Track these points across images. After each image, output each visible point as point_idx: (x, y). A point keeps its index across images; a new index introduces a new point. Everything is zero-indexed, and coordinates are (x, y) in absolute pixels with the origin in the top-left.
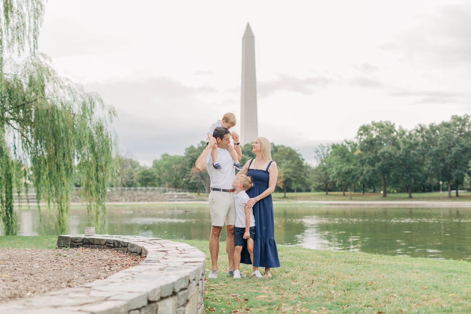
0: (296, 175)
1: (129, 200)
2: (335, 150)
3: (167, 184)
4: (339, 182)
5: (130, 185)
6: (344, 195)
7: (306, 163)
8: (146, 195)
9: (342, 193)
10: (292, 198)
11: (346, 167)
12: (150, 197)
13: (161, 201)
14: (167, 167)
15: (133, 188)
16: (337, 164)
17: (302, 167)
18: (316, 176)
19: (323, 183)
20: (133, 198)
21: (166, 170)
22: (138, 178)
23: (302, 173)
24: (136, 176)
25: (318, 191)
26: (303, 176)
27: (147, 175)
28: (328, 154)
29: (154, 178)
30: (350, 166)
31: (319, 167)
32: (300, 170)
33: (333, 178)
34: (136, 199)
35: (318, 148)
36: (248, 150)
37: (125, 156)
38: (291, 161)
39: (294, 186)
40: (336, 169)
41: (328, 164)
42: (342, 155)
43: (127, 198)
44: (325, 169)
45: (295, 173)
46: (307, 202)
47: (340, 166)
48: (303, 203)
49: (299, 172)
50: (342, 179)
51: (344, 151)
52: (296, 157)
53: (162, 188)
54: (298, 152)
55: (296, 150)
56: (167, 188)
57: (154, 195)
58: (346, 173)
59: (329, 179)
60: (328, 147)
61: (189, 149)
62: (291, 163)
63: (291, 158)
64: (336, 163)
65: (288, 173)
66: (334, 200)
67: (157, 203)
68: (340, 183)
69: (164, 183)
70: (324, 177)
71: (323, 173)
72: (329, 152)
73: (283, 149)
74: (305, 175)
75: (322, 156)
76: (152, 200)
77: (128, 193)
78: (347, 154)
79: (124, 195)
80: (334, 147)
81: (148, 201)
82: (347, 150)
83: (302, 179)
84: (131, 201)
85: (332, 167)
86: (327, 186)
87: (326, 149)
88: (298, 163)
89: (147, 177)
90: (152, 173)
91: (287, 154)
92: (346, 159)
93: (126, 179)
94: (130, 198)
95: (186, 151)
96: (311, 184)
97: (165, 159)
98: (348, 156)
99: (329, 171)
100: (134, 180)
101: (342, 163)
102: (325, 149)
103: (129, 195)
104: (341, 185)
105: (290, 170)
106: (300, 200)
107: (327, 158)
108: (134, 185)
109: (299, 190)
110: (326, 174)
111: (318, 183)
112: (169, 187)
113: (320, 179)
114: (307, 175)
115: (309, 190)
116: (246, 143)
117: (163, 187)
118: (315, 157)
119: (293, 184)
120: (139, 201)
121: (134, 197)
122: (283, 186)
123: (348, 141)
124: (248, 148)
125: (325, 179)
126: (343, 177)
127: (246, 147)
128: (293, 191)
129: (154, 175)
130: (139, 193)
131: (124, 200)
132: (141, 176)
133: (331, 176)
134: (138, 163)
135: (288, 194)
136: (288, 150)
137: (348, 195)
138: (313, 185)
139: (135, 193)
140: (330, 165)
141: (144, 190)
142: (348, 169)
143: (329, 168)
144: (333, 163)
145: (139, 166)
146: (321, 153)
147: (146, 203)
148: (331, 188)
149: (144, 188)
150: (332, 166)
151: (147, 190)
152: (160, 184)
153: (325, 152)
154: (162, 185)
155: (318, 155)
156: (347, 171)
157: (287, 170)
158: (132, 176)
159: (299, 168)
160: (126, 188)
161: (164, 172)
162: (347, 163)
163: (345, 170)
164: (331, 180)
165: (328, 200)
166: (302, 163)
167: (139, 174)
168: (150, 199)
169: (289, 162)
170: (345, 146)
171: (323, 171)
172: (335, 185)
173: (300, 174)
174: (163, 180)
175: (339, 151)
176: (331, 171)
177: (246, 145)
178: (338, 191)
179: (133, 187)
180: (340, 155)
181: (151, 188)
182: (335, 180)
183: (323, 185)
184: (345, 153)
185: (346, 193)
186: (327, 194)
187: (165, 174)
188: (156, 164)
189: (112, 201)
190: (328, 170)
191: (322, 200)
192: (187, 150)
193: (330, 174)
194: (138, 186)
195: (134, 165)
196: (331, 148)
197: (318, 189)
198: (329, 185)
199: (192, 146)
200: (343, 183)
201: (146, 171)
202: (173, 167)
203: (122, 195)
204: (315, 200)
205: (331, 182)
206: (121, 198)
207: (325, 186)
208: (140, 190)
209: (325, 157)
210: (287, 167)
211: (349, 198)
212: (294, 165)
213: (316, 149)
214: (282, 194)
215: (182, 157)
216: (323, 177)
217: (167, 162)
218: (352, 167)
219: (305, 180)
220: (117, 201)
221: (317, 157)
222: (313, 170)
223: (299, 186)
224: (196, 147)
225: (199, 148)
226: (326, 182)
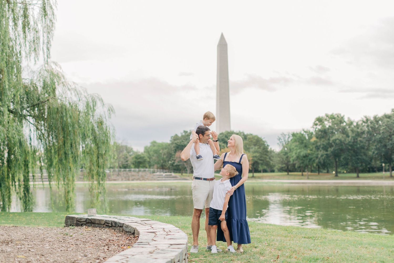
1: (124, 180)
2: (295, 138)
3: (155, 166)
4: (298, 165)
5: (125, 167)
6: (302, 175)
7: (271, 148)
8: (138, 176)
9: (300, 173)
10: (259, 178)
11: (304, 152)
12: (142, 176)
13: (151, 180)
14: (156, 152)
15: (127, 169)
16: (297, 149)
17: (267, 152)
18: (279, 159)
19: (284, 165)
20: (127, 178)
21: (155, 155)
22: (132, 161)
23: (268, 157)
24: (131, 159)
25: (281, 172)
26: (268, 160)
27: (139, 159)
28: (288, 141)
29: (145, 161)
30: (307, 151)
31: (282, 152)
32: (266, 155)
33: (293, 160)
34: (131, 178)
35: (280, 136)
36: (222, 138)
37: (122, 143)
38: (258, 147)
39: (261, 168)
40: (296, 154)
41: (289, 149)
42: (301, 141)
43: (123, 178)
44: (286, 153)
45: (261, 157)
46: (272, 181)
47: (299, 151)
48: (268, 182)
49: (265, 156)
50: (301, 161)
51: (302, 138)
52: (262, 144)
53: (152, 170)
54: (264, 140)
55: (262, 138)
56: (156, 170)
57: (145, 175)
58: (304, 157)
59: (289, 161)
60: (289, 135)
61: (174, 137)
62: (258, 148)
63: (258, 144)
64: (295, 148)
65: (256, 157)
66: (294, 179)
67: (148, 182)
68: (299, 165)
69: (153, 165)
70: (286, 160)
71: (285, 157)
72: (290, 140)
73: (251, 137)
74: (270, 159)
75: (284, 143)
76: (143, 180)
77: (124, 173)
78: (305, 141)
79: (120, 175)
80: (294, 135)
81: (140, 180)
82: (305, 138)
83: (268, 161)
84: (126, 180)
85: (292, 152)
86: (288, 168)
87: (287, 136)
88: (264, 149)
89: (139, 160)
90: (144, 157)
91: (254, 141)
92: (304, 145)
93: (122, 162)
94: (125, 178)
95: (171, 139)
96: (274, 166)
97: (154, 146)
98: (306, 143)
99: (290, 155)
100: (129, 162)
101: (300, 148)
102: (286, 137)
103: (125, 175)
104: (299, 167)
105: (257, 155)
106: (266, 179)
107: (288, 144)
108: (129, 167)
109: (265, 171)
110: (287, 157)
111: (280, 165)
112: (157, 168)
113: (282, 162)
114: (272, 158)
115: (273, 171)
116: (221, 132)
117: (152, 168)
119: (260, 166)
120: (133, 180)
121: (129, 177)
122: (251, 168)
123: (305, 130)
124: (222, 137)
125: (286, 162)
126: (302, 160)
127: (221, 136)
128: (259, 172)
129: (145, 158)
130: (133, 173)
131: (120, 180)
132: (134, 159)
133: (291, 160)
134: (132, 149)
135: (256, 174)
136: (256, 138)
137: (306, 175)
138: (277, 167)
139: (130, 174)
140: (290, 150)
141: (137, 171)
142: (306, 154)
143: (289, 152)
144: (293, 148)
145: (133, 151)
146: (283, 140)
147: (139, 182)
148: (291, 169)
149: (137, 170)
150: (292, 151)
151: (139, 171)
152: (150, 166)
153: (286, 139)
154: (151, 167)
155: (281, 142)
156: (305, 155)
157: (255, 155)
158: (127, 159)
159: (265, 153)
160: (122, 170)
161: (153, 156)
162: (305, 148)
163: (303, 154)
164: (292, 162)
165: (289, 179)
166: (267, 148)
167: (133, 158)
168: (141, 179)
169: (256, 147)
170: (303, 135)
171: (285, 155)
172: (295, 167)
173: (266, 158)
174: (152, 163)
175: (298, 139)
177: (221, 134)
178: (297, 172)
180: (299, 142)
181: (142, 169)
182: (295, 162)
183: (285, 167)
184: (303, 141)
185: (304, 173)
186: (288, 174)
187: (154, 158)
188: (147, 150)
189: (111, 180)
190: (289, 154)
191: (283, 179)
192: (172, 138)
193: (290, 158)
194: (132, 168)
195: (129, 150)
196: (291, 136)
197: (281, 170)
198: (289, 167)
199: (176, 135)
200: (302, 165)
201: (139, 155)
202: (161, 152)
203: (118, 175)
204: (279, 179)
205: (292, 164)
206: (118, 178)
207: (286, 168)
208: (134, 171)
209: (287, 143)
210: (255, 152)
211: (306, 177)
212: (260, 150)
213: (278, 137)
214: (251, 175)
215: (167, 143)
216: (285, 160)
217: (155, 148)
218: (309, 152)
219: (270, 163)
220: (115, 180)
221: (279, 144)
222: (276, 154)
223: (265, 167)
224: (180, 135)
225: (182, 136)
226: (287, 164)
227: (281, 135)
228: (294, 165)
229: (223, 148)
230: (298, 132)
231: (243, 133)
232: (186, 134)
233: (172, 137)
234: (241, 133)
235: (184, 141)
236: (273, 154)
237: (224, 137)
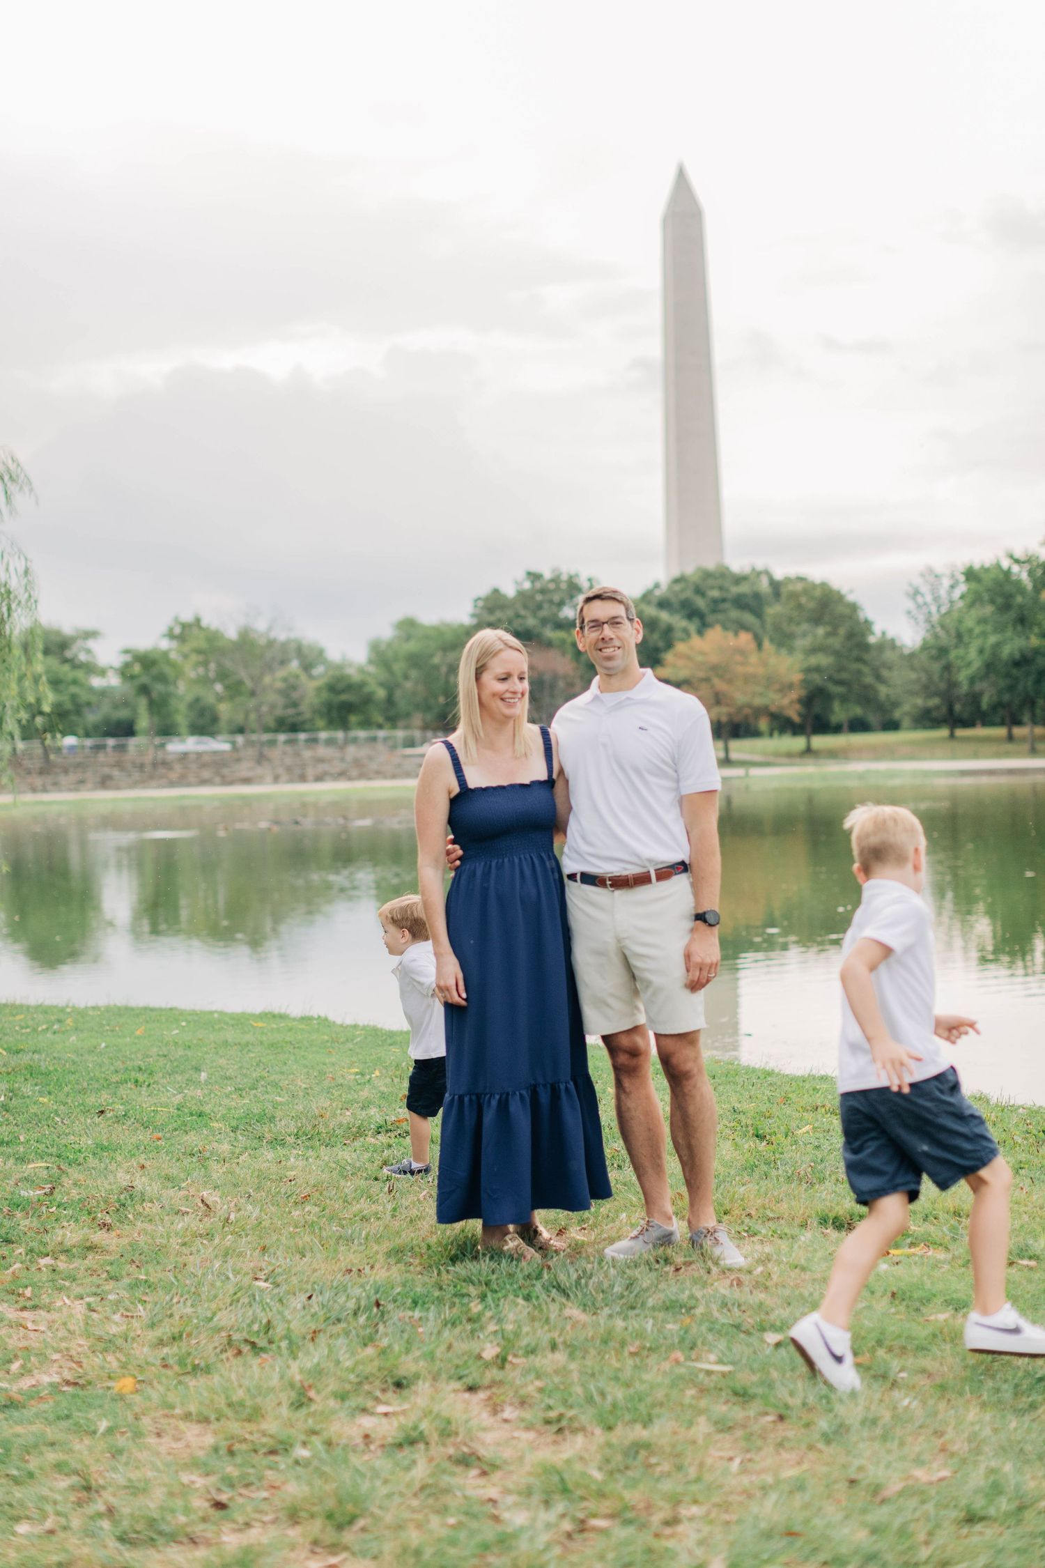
0: (844, 676)
1: (284, 777)
2: (974, 585)
3: (417, 719)
4: (991, 696)
5: (294, 728)
6: (1010, 738)
7: (884, 633)
8: (342, 760)
9: (1001, 731)
10: (833, 754)
11: (1012, 645)
12: (357, 763)
13: (394, 777)
14: (415, 660)
15: (302, 736)
16: (984, 634)
17: (865, 647)
18: (913, 676)
19: (935, 701)
20: (297, 771)
21: (414, 673)
22: (316, 701)
23: (866, 669)
24: (311, 690)
25: (925, 728)
26: (869, 680)
27: (343, 691)
28: (951, 602)
29: (368, 700)
30: (1028, 638)
31: (925, 647)
32: (859, 659)
33: (972, 680)
34: (310, 772)
35: (918, 581)
36: (683, 596)
37: (270, 629)
38: (829, 629)
39: (839, 713)
40: (981, 651)
41: (953, 632)
42: (1000, 600)
43: (280, 771)
44: (943, 651)
45: (841, 669)
46: (882, 766)
47: (993, 639)
48: (868, 772)
49: (856, 666)
50: (1002, 683)
51: (1008, 588)
52: (842, 616)
53: (400, 734)
54: (851, 598)
55: (843, 592)
56: (417, 734)
57: (370, 758)
58: (1017, 664)
59: (953, 685)
60: (953, 576)
61: (487, 599)
62: (828, 635)
63: (827, 618)
64: (977, 630)
65: (817, 669)
66: (976, 756)
67: (378, 784)
68: (995, 699)
69: (408, 715)
70: (941, 677)
71: (936, 667)
72: (957, 593)
73: (799, 587)
74: (879, 678)
75: (934, 609)
76: (363, 776)
77: (285, 753)
78: (1019, 599)
79: (269, 760)
80: (971, 575)
81: (350, 779)
82: (1018, 584)
83: (867, 687)
84: (291, 781)
85: (967, 645)
86: (951, 710)
87: (946, 583)
88: (851, 635)
89: (344, 697)
90: (362, 685)
91: (812, 605)
92: (1012, 614)
93: (273, 707)
94: (289, 770)
95: (476, 606)
96: (896, 704)
97: (408, 638)
98: (1021, 607)
99: (957, 658)
100: (305, 709)
101: (1000, 629)
102: (941, 584)
103: (288, 761)
104: (995, 707)
105: (824, 660)
106: (860, 759)
107: (948, 613)
108: (307, 726)
109: (859, 726)
110: (948, 668)
111: (920, 702)
112: (425, 727)
113: (926, 687)
114: (885, 673)
115: (892, 725)
116: (676, 573)
117: (407, 727)
118: (909, 612)
119: (836, 706)
120: (319, 778)
121: (303, 766)
122: (800, 715)
123: (1019, 554)
124: (683, 590)
125: (943, 686)
126: (1008, 675)
127: (677, 587)
128: (837, 729)
129: (367, 690)
130: (322, 751)
131: (269, 778)
132: (325, 695)
133: (962, 677)
134: (321, 652)
135: (819, 741)
136: (818, 593)
137: (1023, 739)
138: (906, 707)
139: (307, 754)
140: (959, 636)
141: (340, 742)
142: (1021, 651)
143: (956, 647)
144: (970, 631)
145: (325, 662)
146: (929, 598)
147: (341, 786)
148: (966, 716)
149: (340, 735)
150: (966, 639)
151: (347, 741)
152: (393, 720)
153: (943, 592)
154: (400, 723)
155: (919, 607)
156: (1017, 656)
157: (814, 660)
158: (295, 695)
159: (855, 653)
160: (282, 737)
161: (406, 677)
162: (1019, 628)
163: (1011, 654)
164: (965, 688)
165: (954, 757)
166: (863, 635)
167: (319, 690)
168: (354, 772)
169: (821, 631)
170: (1007, 573)
171: (936, 658)
172: (979, 707)
173: (859, 672)
174: (402, 704)
175: (988, 590)
176: (963, 658)
177: (677, 581)
178: (992, 724)
179: (304, 731)
180: (992, 602)
181: (362, 734)
182: (978, 687)
183: (937, 708)
184: (1009, 597)
185: (1017, 731)
186: (952, 736)
187: (409, 685)
188: (381, 655)
189: (231, 783)
190: (952, 655)
191: (933, 757)
192: (481, 604)
193: (959, 670)
194: (318, 730)
195: (309, 658)
196: (962, 578)
197: (926, 719)
198: (958, 708)
199: (496, 591)
200: (1006, 697)
201: (341, 678)
202: (436, 660)
203: (261, 759)
204: (912, 757)
205: (967, 695)
206: (259, 771)
207: (944, 710)
208: (330, 742)
209: (944, 610)
210: (814, 650)
211: (1026, 747)
212: (836, 642)
213: (911, 585)
214: (799, 743)
215: (462, 626)
216: (936, 677)
217: (412, 646)
218: (1035, 641)
219: (876, 692)
220: (247, 781)
221: (915, 612)
222: (902, 657)
223: (858, 711)
224: (510, 591)
225: (521, 594)
226: (948, 698)
227: (922, 575)
228: (975, 698)
229: (684, 636)
230: (987, 565)
231: (767, 573)
232: (538, 585)
233: (476, 600)
234: (759, 574)
235: (523, 612)
236: (889, 655)
237: (689, 594)
